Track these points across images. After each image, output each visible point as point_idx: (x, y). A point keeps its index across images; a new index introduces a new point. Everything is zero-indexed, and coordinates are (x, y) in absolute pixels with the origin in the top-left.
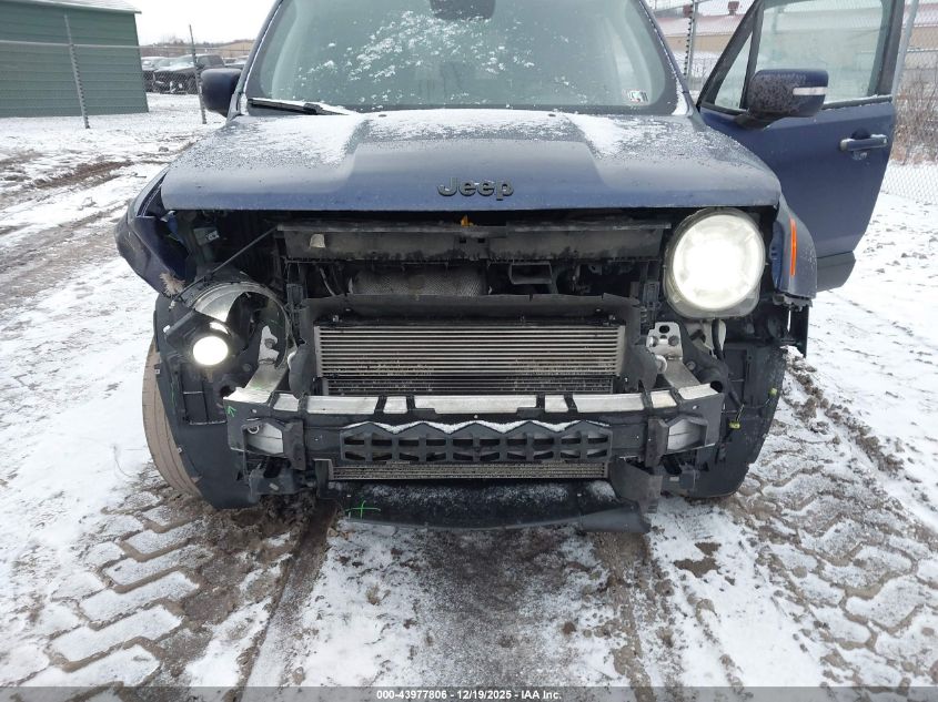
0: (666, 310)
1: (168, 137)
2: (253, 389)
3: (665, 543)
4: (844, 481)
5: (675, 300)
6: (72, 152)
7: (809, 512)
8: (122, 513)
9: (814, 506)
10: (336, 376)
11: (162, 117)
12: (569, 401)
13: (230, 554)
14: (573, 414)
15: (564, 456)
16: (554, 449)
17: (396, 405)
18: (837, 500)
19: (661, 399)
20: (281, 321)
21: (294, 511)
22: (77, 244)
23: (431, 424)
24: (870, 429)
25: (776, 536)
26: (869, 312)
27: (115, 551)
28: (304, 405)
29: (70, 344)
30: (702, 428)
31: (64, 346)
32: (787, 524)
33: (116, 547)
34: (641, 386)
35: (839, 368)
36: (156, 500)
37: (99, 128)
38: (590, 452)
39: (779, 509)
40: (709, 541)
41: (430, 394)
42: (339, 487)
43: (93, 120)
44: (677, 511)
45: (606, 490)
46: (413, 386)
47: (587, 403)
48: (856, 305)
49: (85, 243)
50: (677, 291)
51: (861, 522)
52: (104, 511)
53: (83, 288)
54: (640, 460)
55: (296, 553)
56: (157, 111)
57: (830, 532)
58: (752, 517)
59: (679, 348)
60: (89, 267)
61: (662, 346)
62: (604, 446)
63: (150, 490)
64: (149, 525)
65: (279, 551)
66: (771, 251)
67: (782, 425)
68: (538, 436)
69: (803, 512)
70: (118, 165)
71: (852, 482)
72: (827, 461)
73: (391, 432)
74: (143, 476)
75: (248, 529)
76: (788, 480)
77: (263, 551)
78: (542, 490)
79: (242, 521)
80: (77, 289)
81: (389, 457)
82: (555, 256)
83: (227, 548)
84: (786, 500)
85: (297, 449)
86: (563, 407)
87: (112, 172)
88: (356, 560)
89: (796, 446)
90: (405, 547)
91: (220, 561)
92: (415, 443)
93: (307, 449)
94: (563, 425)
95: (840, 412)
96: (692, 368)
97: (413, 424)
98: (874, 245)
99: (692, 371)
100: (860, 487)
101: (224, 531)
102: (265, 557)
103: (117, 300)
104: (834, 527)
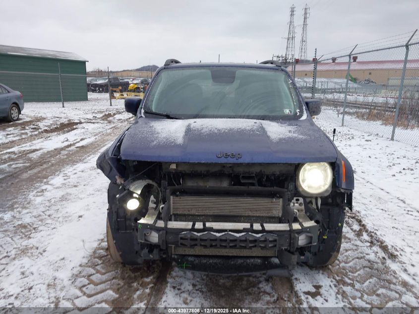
0: (297, 193)
1: (96, 111)
2: (148, 218)
3: (300, 285)
4: (373, 262)
5: (301, 190)
6: (58, 117)
7: (359, 275)
8: (87, 267)
9: (361, 272)
10: (177, 214)
11: (93, 103)
12: (262, 226)
13: (130, 283)
14: (263, 231)
15: (260, 246)
16: (257, 244)
17: (199, 225)
18: (370, 270)
19: (296, 226)
20: (158, 193)
21: (154, 268)
22: (62, 157)
23: (212, 233)
24: (385, 242)
25: (345, 284)
26: (388, 193)
27: (86, 281)
28: (166, 225)
29: (63, 199)
30: (311, 237)
31: (61, 199)
32: (350, 279)
33: (86, 280)
34: (288, 221)
35: (374, 216)
36: (100, 262)
37: (68, 107)
38: (270, 245)
39: (347, 273)
40: (318, 284)
41: (211, 222)
42: (176, 257)
43: (66, 104)
44: (305, 272)
45: (276, 261)
46: (205, 218)
47: (269, 227)
48: (382, 190)
49: (65, 157)
50: (301, 186)
51: (379, 279)
52: (81, 266)
53: (66, 176)
54: (289, 249)
55: (155, 284)
56: (92, 100)
57: (367, 283)
58: (336, 276)
59: (303, 207)
60: (68, 167)
61: (296, 206)
62: (275, 243)
63: (97, 258)
64: (98, 272)
65: (149, 283)
66: (335, 173)
67: (349, 239)
68: (251, 239)
69: (356, 274)
70: (77, 124)
71: (377, 263)
72: (367, 254)
73: (197, 236)
74: (94, 252)
75: (136, 274)
76: (350, 261)
77: (142, 283)
78: (252, 260)
79: (134, 270)
80: (64, 176)
81: (196, 245)
82: (256, 173)
83: (129, 281)
84: (350, 269)
85: (163, 241)
86: (260, 228)
87: (74, 127)
88: (178, 287)
89: (355, 248)
90: (197, 283)
91: (126, 287)
92: (206, 240)
93: (166, 241)
94: (260, 235)
95: (373, 234)
96: (308, 214)
97: (205, 233)
98: (391, 164)
99: (308, 216)
100: (380, 265)
101: (127, 275)
102: (144, 285)
103: (80, 181)
104: (369, 281)
